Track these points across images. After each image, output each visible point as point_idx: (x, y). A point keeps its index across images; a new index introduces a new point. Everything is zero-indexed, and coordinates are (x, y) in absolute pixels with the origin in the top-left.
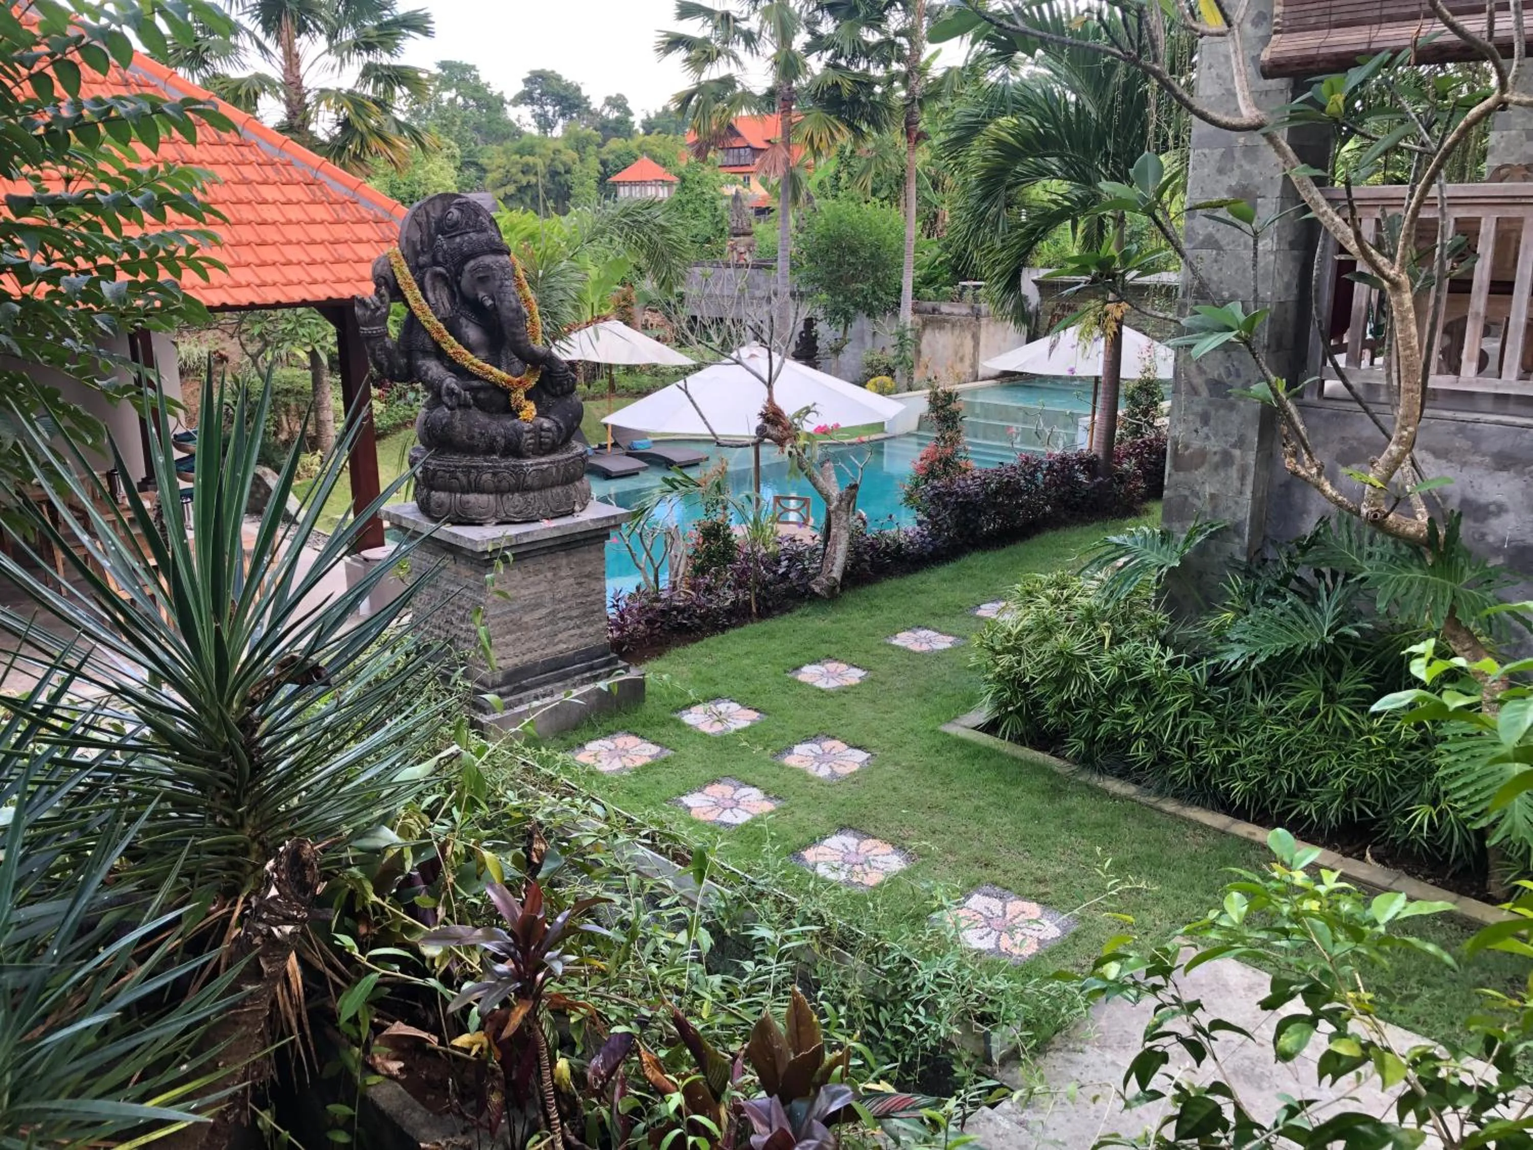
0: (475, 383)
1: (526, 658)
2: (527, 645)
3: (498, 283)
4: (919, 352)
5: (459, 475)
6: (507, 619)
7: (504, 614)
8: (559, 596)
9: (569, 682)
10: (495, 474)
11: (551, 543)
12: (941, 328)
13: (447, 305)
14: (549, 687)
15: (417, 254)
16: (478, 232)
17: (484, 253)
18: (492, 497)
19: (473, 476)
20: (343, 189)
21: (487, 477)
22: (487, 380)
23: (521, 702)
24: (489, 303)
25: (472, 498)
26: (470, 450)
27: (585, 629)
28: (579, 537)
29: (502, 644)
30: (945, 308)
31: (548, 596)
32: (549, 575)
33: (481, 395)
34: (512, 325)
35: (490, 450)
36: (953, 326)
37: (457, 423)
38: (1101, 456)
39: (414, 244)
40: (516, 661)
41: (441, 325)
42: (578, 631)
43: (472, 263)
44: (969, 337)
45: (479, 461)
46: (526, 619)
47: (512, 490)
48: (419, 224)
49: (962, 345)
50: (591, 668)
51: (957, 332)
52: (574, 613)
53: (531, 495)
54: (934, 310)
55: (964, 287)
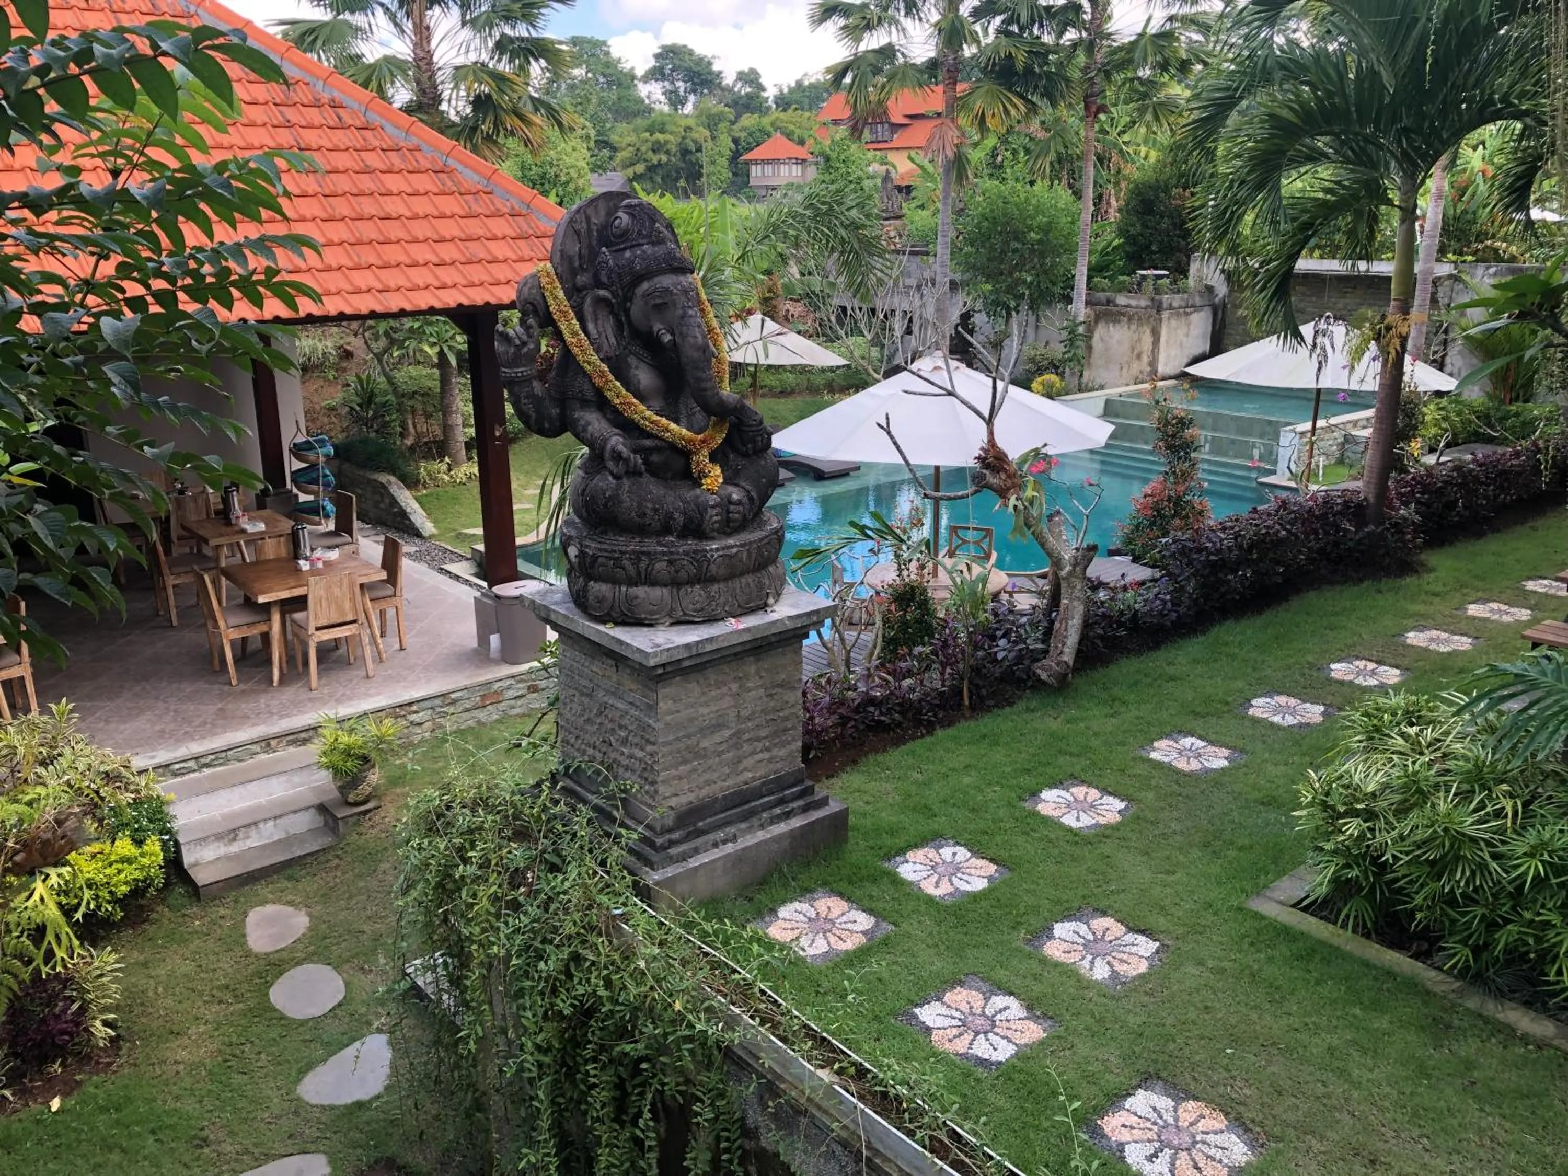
0: (648, 443)
1: (704, 792)
2: (707, 776)
3: (680, 312)
4: (1090, 348)
5: (626, 563)
6: (681, 745)
7: (678, 739)
8: (746, 713)
9: (755, 821)
10: (670, 562)
11: (739, 649)
12: (1116, 321)
13: (613, 340)
14: (731, 830)
15: (574, 273)
16: (654, 244)
17: (661, 272)
18: (665, 591)
19: (643, 565)
20: (476, 178)
21: (661, 566)
22: (661, 439)
23: (696, 851)
24: (667, 338)
25: (641, 592)
26: (642, 530)
27: (775, 751)
28: (773, 639)
29: (674, 778)
30: (1121, 300)
31: (732, 714)
32: (735, 687)
33: (655, 458)
34: (697, 368)
35: (666, 529)
36: (1130, 319)
37: (625, 497)
38: (1372, 499)
39: (570, 259)
40: (691, 797)
41: (605, 367)
42: (766, 755)
43: (645, 286)
44: (1148, 331)
45: (651, 545)
46: (705, 744)
47: (691, 582)
48: (577, 233)
49: (1139, 340)
50: (781, 802)
51: (1133, 327)
52: (763, 733)
53: (715, 587)
54: (1109, 302)
55: (1144, 277)
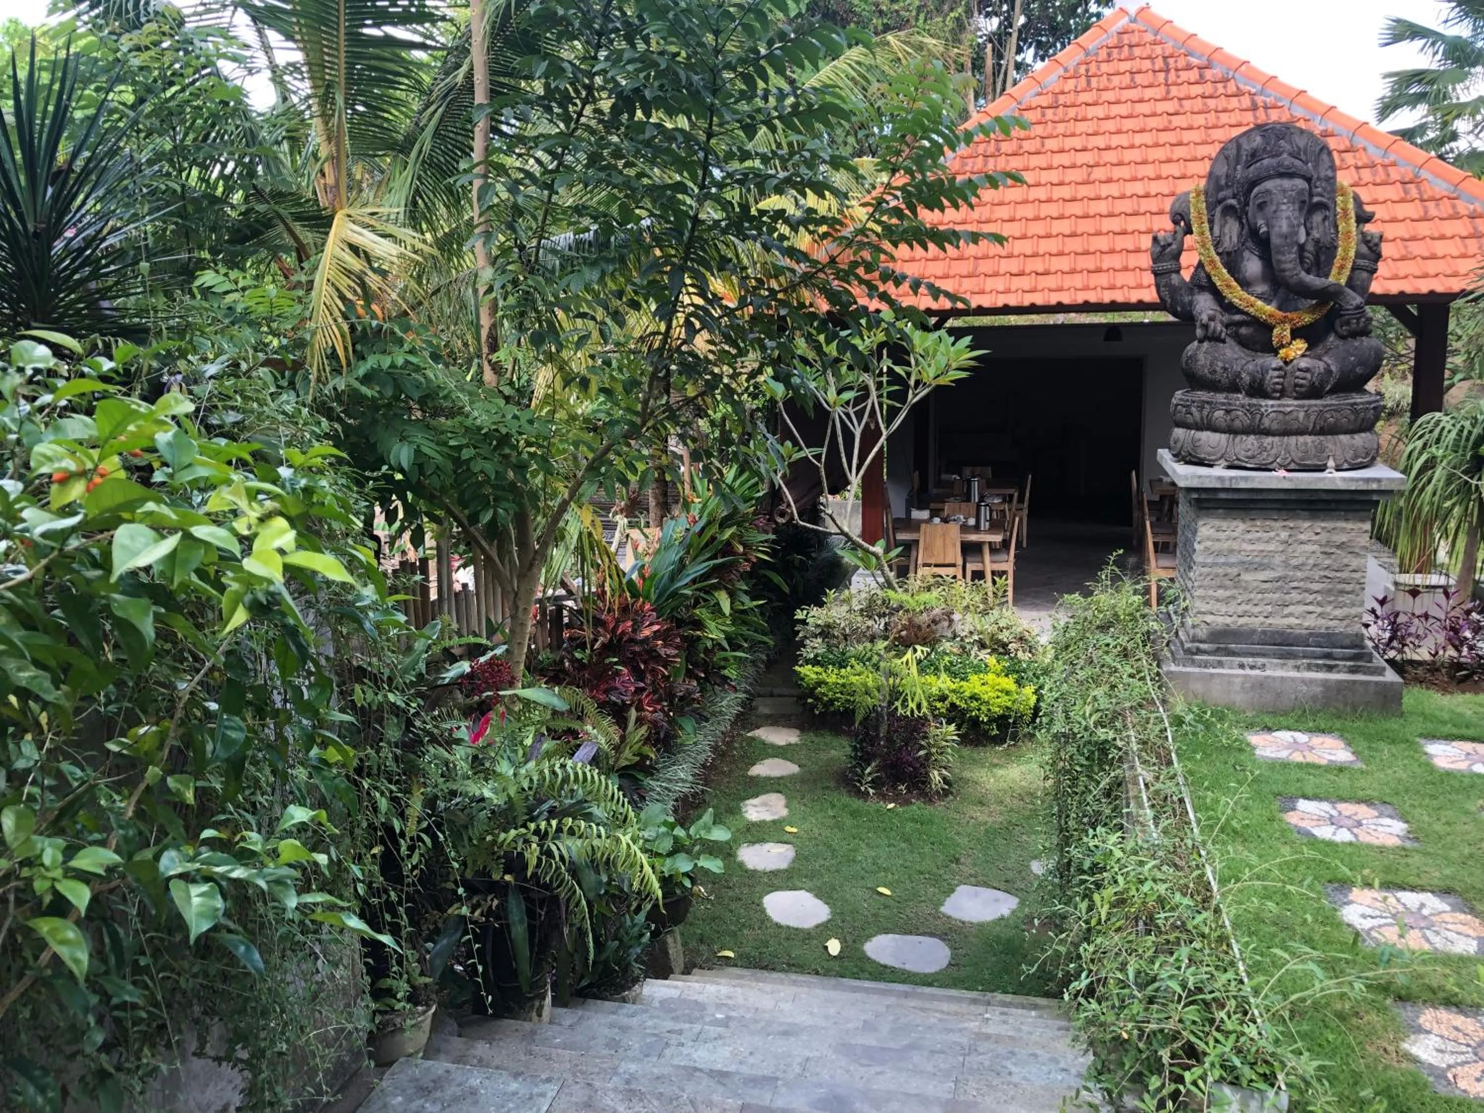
0: (1237, 317)
1: (1242, 621)
2: (1244, 607)
3: (1274, 208)
5: (1193, 410)
6: (1221, 571)
7: (1215, 564)
8: (1294, 562)
9: (1291, 662)
10: (1228, 412)
11: (1282, 496)
13: (1235, 239)
14: (1260, 661)
15: (1219, 189)
16: (1273, 156)
18: (1224, 437)
19: (1205, 412)
20: (1444, 185)
21: (1219, 414)
22: (1247, 314)
23: (1220, 664)
24: (1264, 229)
25: (1205, 436)
26: (1213, 386)
27: (1329, 609)
28: (1324, 496)
29: (1211, 597)
31: (1278, 559)
32: (1284, 535)
33: (1243, 331)
34: (1278, 252)
35: (1234, 387)
37: (1201, 356)
39: (1218, 178)
40: (1229, 620)
41: (1217, 258)
42: (1319, 610)
43: (1256, 190)
45: (1220, 397)
46: (1246, 577)
47: (1247, 431)
48: (1227, 158)
50: (1328, 656)
52: (1315, 587)
53: (1270, 439)
